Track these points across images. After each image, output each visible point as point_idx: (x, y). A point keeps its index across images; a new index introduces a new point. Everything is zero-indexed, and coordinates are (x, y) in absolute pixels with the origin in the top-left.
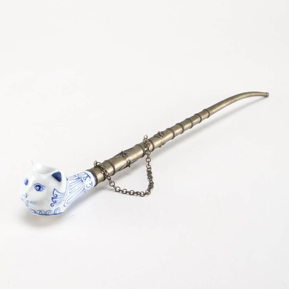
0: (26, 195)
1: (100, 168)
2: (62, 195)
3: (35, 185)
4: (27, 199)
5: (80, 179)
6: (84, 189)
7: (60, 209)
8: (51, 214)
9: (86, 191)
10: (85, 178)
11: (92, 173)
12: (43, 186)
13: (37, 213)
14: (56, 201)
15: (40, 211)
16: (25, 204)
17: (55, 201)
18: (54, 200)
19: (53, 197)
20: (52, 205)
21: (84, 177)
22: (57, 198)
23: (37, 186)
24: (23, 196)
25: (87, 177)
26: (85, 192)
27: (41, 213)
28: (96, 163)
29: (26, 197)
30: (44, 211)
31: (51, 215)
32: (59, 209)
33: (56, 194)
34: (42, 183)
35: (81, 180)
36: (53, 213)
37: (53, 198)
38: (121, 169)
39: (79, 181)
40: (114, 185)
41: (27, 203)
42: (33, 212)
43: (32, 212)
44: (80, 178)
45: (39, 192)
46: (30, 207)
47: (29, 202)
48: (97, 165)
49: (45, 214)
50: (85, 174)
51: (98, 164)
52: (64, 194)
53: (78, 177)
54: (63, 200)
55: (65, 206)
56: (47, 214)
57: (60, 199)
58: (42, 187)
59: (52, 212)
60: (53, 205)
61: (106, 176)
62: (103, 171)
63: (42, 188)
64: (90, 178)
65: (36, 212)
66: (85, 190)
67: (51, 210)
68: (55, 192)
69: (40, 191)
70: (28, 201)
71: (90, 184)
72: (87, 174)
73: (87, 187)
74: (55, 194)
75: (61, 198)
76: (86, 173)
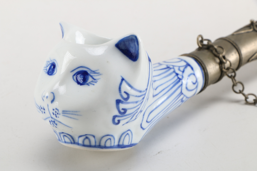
0: (52, 94)
1: (212, 52)
2: (139, 96)
3: (73, 71)
4: (56, 104)
5: (172, 70)
6: (181, 93)
7: (131, 132)
8: (112, 145)
9: (184, 99)
10: (182, 69)
11: (196, 60)
12: (94, 72)
13: (78, 144)
14: (125, 110)
15: (87, 138)
16: (48, 121)
17: (123, 109)
18: (122, 106)
19: (120, 98)
20: (117, 119)
21: (179, 67)
22: (129, 103)
23: (78, 73)
24: (45, 99)
25: (186, 67)
26: (182, 101)
27: (87, 142)
28: (202, 41)
29: (52, 101)
30: (94, 137)
31: (111, 147)
32: (129, 132)
33: (125, 92)
34: (91, 66)
35: (174, 72)
36: (116, 143)
37: (118, 102)
38: (253, 60)
39: (170, 74)
40: (241, 89)
41: (54, 117)
42: (67, 140)
43: (65, 142)
44: (171, 68)
45: (84, 87)
46: (60, 128)
47: (60, 112)
48: (203, 45)
49: (97, 144)
50: (179, 60)
51: (205, 42)
52: (143, 94)
53: (167, 65)
54: (141, 111)
55: (143, 129)
56: (103, 144)
57: (135, 105)
58: (92, 74)
59: (114, 139)
60: (119, 121)
61: (224, 68)
62: (219, 57)
63: (92, 77)
64: (192, 69)
65: (76, 139)
66: (182, 96)
67: (112, 136)
68: (125, 87)
69: (88, 84)
70: (56, 112)
71: (194, 84)
72: (185, 61)
73: (187, 88)
74: (123, 90)
75: (137, 102)
76: (182, 60)
